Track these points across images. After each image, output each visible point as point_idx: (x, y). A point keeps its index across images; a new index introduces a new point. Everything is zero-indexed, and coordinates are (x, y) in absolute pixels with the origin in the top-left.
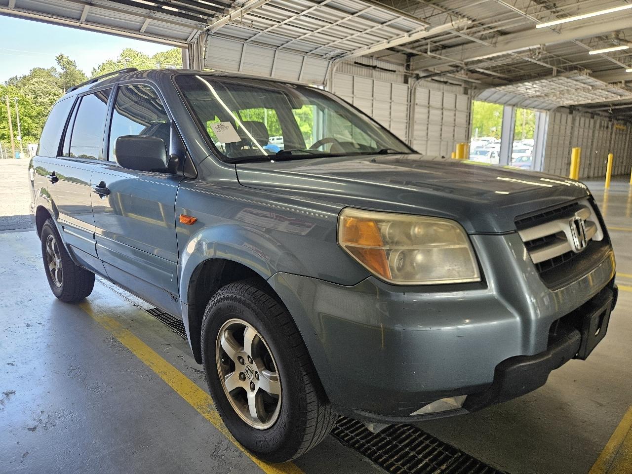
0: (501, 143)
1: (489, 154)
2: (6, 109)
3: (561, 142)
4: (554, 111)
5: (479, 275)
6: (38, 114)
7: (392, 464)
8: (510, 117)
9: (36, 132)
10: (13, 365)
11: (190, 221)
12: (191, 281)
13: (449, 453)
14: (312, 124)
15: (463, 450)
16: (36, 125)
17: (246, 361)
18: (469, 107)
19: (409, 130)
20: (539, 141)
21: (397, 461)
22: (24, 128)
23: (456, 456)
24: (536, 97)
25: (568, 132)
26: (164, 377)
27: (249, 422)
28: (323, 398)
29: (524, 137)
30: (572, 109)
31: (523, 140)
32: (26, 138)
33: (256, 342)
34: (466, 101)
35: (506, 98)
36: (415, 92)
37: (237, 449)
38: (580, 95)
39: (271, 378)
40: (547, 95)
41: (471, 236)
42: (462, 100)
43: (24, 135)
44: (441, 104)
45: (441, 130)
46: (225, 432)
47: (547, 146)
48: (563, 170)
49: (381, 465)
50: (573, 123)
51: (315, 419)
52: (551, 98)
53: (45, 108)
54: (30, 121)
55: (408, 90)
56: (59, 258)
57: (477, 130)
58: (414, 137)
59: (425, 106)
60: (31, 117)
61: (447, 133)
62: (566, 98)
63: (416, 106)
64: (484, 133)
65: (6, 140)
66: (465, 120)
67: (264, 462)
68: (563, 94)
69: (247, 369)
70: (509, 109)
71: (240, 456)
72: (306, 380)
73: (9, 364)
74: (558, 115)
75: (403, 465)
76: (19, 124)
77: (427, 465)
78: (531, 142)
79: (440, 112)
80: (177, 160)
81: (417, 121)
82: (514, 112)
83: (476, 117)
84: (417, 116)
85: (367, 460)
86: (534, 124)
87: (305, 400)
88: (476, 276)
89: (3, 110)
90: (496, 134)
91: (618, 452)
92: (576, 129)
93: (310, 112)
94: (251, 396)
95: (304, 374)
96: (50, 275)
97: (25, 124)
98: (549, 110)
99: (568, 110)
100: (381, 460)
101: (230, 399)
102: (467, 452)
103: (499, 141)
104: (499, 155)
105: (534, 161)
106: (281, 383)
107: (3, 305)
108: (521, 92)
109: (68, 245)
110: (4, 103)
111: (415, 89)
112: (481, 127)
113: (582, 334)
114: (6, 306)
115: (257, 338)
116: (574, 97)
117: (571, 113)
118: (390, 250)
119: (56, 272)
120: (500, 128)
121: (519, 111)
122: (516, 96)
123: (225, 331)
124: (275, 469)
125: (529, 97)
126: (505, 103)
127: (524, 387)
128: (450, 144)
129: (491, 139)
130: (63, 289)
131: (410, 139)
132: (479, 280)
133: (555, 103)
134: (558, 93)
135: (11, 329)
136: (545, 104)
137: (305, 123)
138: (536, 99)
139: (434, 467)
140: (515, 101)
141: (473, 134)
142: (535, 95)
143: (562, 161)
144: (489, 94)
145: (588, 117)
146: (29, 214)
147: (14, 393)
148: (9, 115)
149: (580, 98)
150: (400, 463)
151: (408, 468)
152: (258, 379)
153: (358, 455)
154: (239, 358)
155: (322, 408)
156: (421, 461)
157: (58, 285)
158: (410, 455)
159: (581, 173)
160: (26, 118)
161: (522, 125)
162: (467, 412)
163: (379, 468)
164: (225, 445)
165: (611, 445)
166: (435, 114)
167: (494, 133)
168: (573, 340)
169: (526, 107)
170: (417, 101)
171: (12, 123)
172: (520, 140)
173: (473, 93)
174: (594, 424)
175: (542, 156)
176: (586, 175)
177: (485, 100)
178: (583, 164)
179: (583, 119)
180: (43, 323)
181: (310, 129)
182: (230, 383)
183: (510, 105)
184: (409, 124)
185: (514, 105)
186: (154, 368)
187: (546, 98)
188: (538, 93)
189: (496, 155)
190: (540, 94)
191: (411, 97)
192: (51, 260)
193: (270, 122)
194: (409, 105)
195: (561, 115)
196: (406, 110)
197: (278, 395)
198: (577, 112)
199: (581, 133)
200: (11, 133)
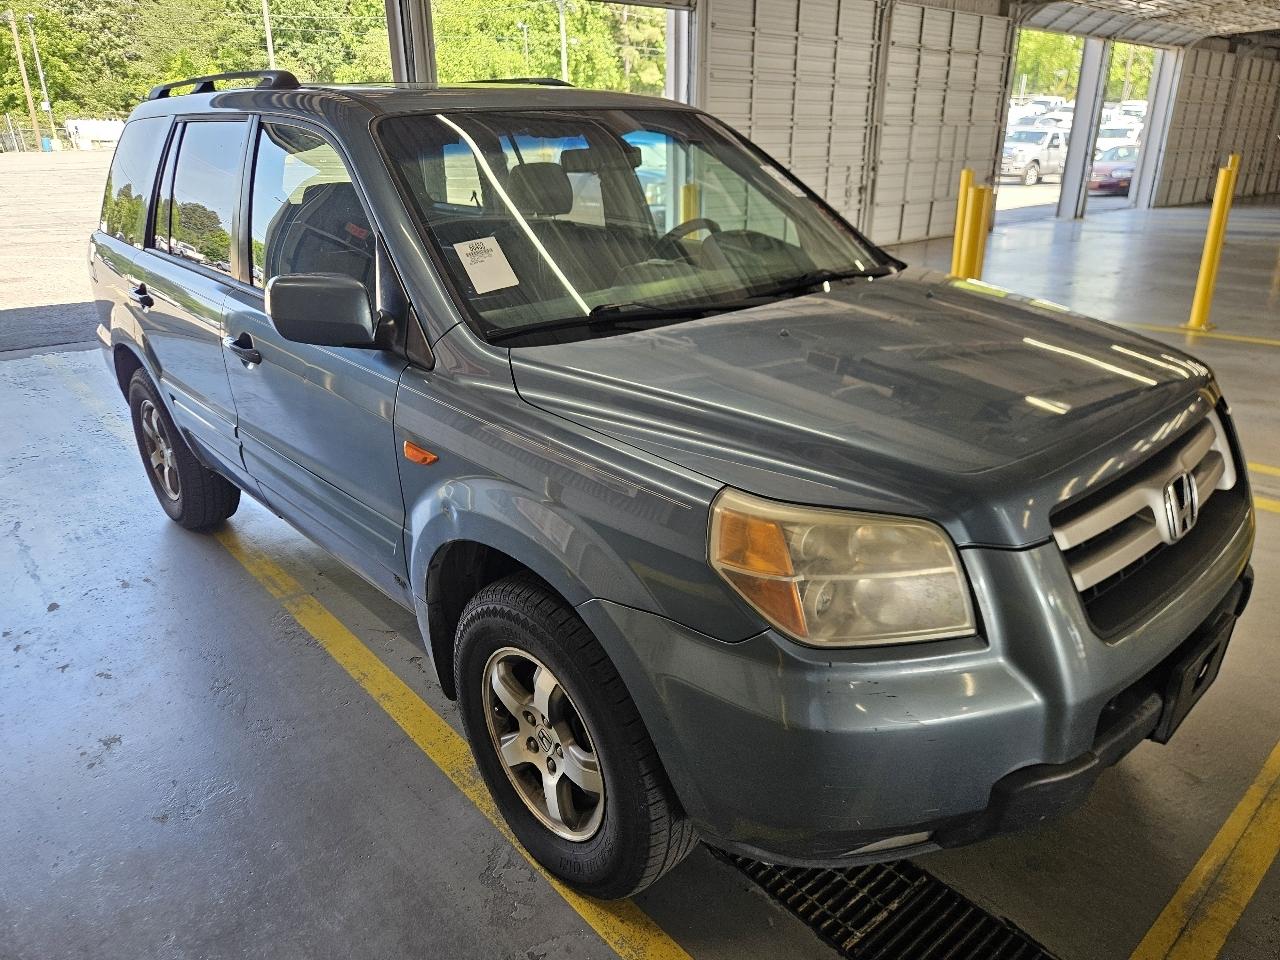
0: (1075, 111)
1: (1048, 139)
2: (11, 40)
3: (1204, 117)
4: (1194, 47)
5: (974, 623)
6: (79, 49)
7: (802, 900)
8: (1098, 62)
9: (79, 92)
10: (108, 677)
11: (425, 459)
12: (432, 566)
13: (906, 876)
14: (665, 66)
15: (933, 873)
16: (77, 75)
17: (539, 721)
18: (1007, 47)
19: (873, 104)
20: (1158, 106)
21: (811, 892)
22: (55, 83)
23: (917, 883)
24: (1158, 17)
25: (1223, 94)
26: (386, 706)
27: (548, 824)
28: (677, 811)
29: (1126, 94)
30: (1234, 41)
31: (1124, 102)
32: (60, 103)
33: (557, 697)
34: (1003, 32)
35: (1092, 21)
36: (890, 15)
37: (526, 865)
38: (1256, 12)
39: (586, 764)
40: (1182, 14)
41: (962, 552)
42: (995, 27)
43: (57, 97)
44: (947, 40)
45: (944, 101)
46: (504, 827)
47: (1172, 128)
48: (1201, 181)
49: (783, 899)
50: (1235, 74)
51: (665, 845)
52: (1193, 18)
53: (92, 37)
54: (65, 67)
55: (876, 12)
56: (168, 448)
57: (1025, 77)
58: (885, 119)
59: (910, 47)
60: (65, 58)
61: (956, 109)
62: (1225, 20)
63: (891, 48)
64: (1041, 83)
65: (19, 111)
66: (997, 78)
67: (575, 892)
68: (1220, 12)
69: (541, 735)
70: (1096, 45)
71: (532, 879)
72: (648, 782)
73: (100, 675)
74: (1204, 54)
75: (822, 900)
76: (41, 75)
77: (864, 901)
78: (1142, 106)
79: (943, 59)
80: (392, 322)
81: (892, 84)
82: (1108, 52)
83: (1026, 45)
84: (892, 70)
85: (758, 890)
86: (1152, 62)
87: (647, 814)
88: (967, 625)
89: (5, 41)
90: (1067, 86)
91: (1215, 880)
92: (1240, 87)
93: (660, 38)
94: (550, 782)
95: (644, 773)
96: (155, 474)
97: (57, 74)
98: (1184, 45)
99: (1226, 44)
100: (783, 890)
101: (512, 777)
102: (939, 877)
103: (1072, 104)
104: (1069, 143)
105: (1142, 157)
106: (602, 775)
107: (72, 536)
108: (1127, 7)
109: (186, 431)
110: (6, 25)
111: (891, 8)
112: (1034, 71)
113: (1165, 701)
114: (77, 538)
115: (558, 692)
116: (1242, 17)
117: (1232, 50)
118: (806, 582)
119: (166, 470)
120: (1075, 71)
121: (1121, 49)
122: (1113, 17)
123: (498, 663)
124: (594, 907)
125: (1144, 18)
126: (1088, 33)
127: (1043, 817)
128: (962, 130)
129: (1053, 100)
130: (183, 507)
131: (875, 123)
132: (972, 631)
133: (1198, 30)
134: (1208, 8)
135: (95, 592)
136: (1175, 33)
137: (651, 63)
138: (1157, 22)
139: (876, 905)
140: (1112, 26)
141: (1016, 85)
142: (1157, 13)
143: (1202, 159)
144: (1058, 13)
145: (1269, 59)
146: (91, 299)
147: (119, 740)
148: (18, 53)
149: (1255, 18)
150: (816, 896)
151: (829, 908)
152: (562, 756)
153: (743, 878)
154: (527, 714)
155: (677, 826)
156: (853, 892)
157: (174, 497)
158: (835, 881)
159: (1241, 185)
160: (54, 60)
161: (1124, 64)
162: (939, 848)
163: (779, 908)
164: (504, 856)
165: (1205, 866)
166: (933, 63)
167: (1064, 83)
168: (1147, 714)
169: (1134, 39)
170: (894, 37)
171: (27, 70)
172: (1119, 101)
173: (1019, 13)
174: (1178, 822)
175: (1160, 150)
176: (1249, 190)
177: (1045, 27)
178: (1247, 164)
179: (1257, 63)
180: (153, 579)
181: (661, 76)
182: (512, 751)
183: (1099, 36)
184: (875, 88)
185: (1108, 37)
186: (367, 685)
187: (1181, 20)
188: (1163, 10)
189: (1062, 141)
190: (1167, 11)
191: (880, 27)
192: (154, 448)
193: (573, 63)
194: (876, 47)
195: (1211, 54)
196: (868, 57)
197: (598, 795)
198: (1246, 48)
199: (1249, 96)
200: (28, 91)
